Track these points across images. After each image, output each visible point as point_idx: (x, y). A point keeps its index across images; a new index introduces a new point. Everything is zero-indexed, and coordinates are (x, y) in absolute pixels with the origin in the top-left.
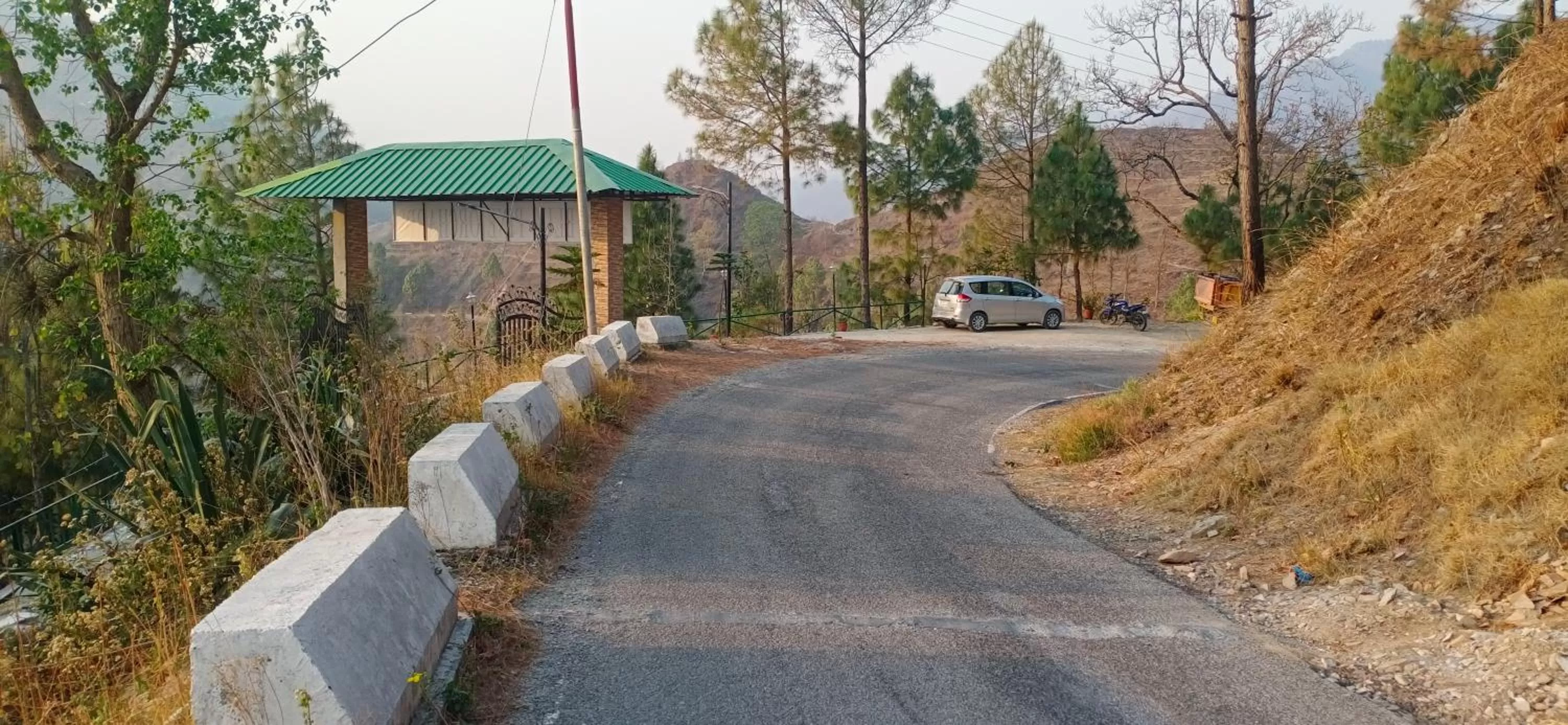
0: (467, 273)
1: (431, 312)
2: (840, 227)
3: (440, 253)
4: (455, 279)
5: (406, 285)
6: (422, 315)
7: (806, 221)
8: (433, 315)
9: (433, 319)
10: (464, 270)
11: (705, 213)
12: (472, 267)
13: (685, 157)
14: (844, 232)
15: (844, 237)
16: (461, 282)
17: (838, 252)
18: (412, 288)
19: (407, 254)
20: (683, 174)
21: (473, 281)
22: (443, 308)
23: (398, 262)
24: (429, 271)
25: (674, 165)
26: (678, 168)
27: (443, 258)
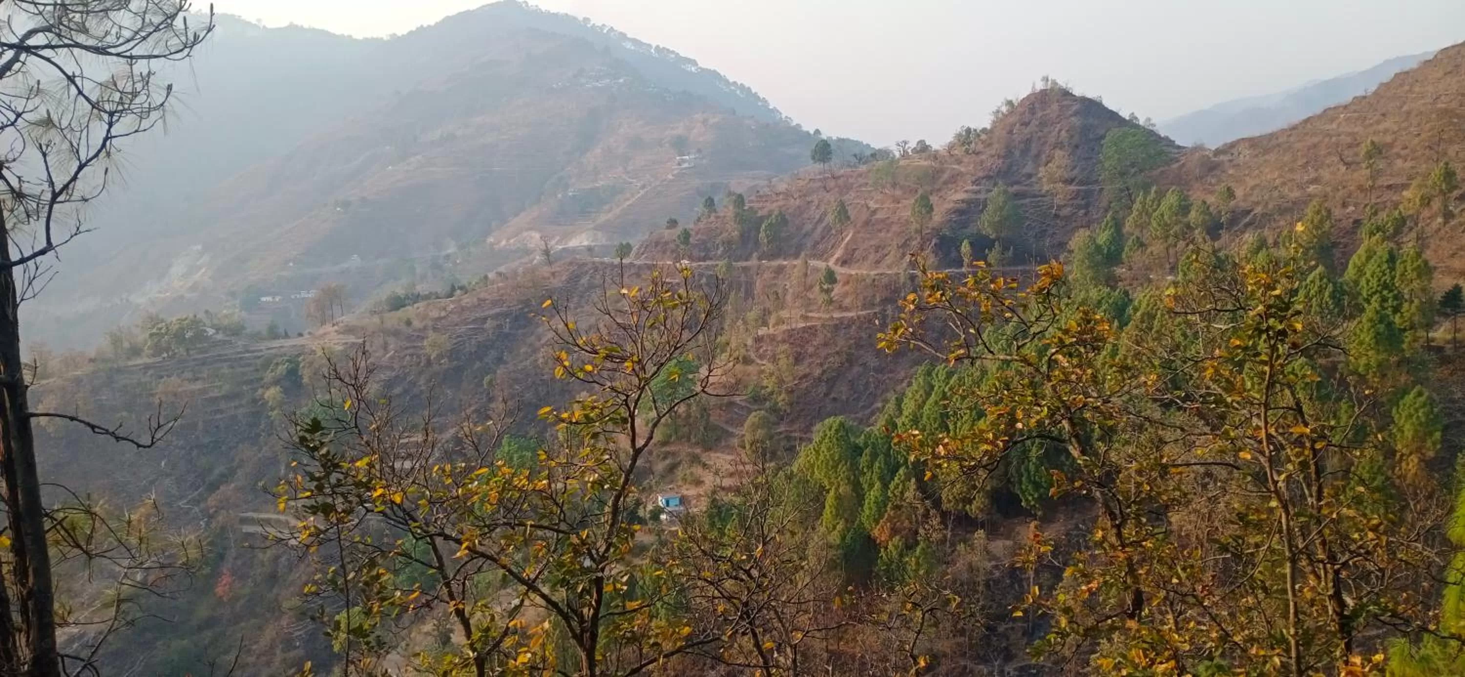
0: (820, 220)
1: (785, 259)
2: (1218, 152)
3: (798, 202)
4: (808, 227)
5: (762, 235)
6: (775, 263)
7: (1179, 147)
8: (785, 263)
9: (785, 267)
10: (817, 217)
11: (1059, 145)
12: (825, 214)
13: (1040, 86)
14: (1222, 157)
15: (1223, 162)
16: (814, 229)
17: (1213, 181)
18: (768, 236)
19: (768, 204)
20: (1037, 105)
21: (825, 228)
22: (796, 256)
23: (756, 212)
24: (783, 220)
25: (1028, 97)
26: (1033, 98)
27: (799, 207)
